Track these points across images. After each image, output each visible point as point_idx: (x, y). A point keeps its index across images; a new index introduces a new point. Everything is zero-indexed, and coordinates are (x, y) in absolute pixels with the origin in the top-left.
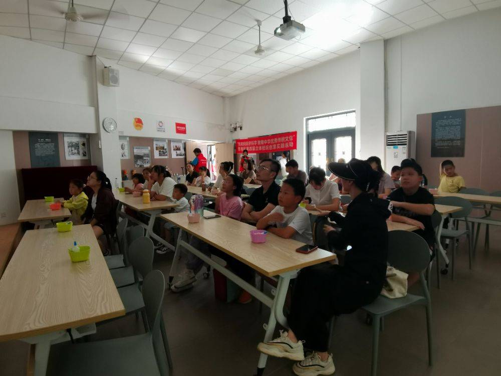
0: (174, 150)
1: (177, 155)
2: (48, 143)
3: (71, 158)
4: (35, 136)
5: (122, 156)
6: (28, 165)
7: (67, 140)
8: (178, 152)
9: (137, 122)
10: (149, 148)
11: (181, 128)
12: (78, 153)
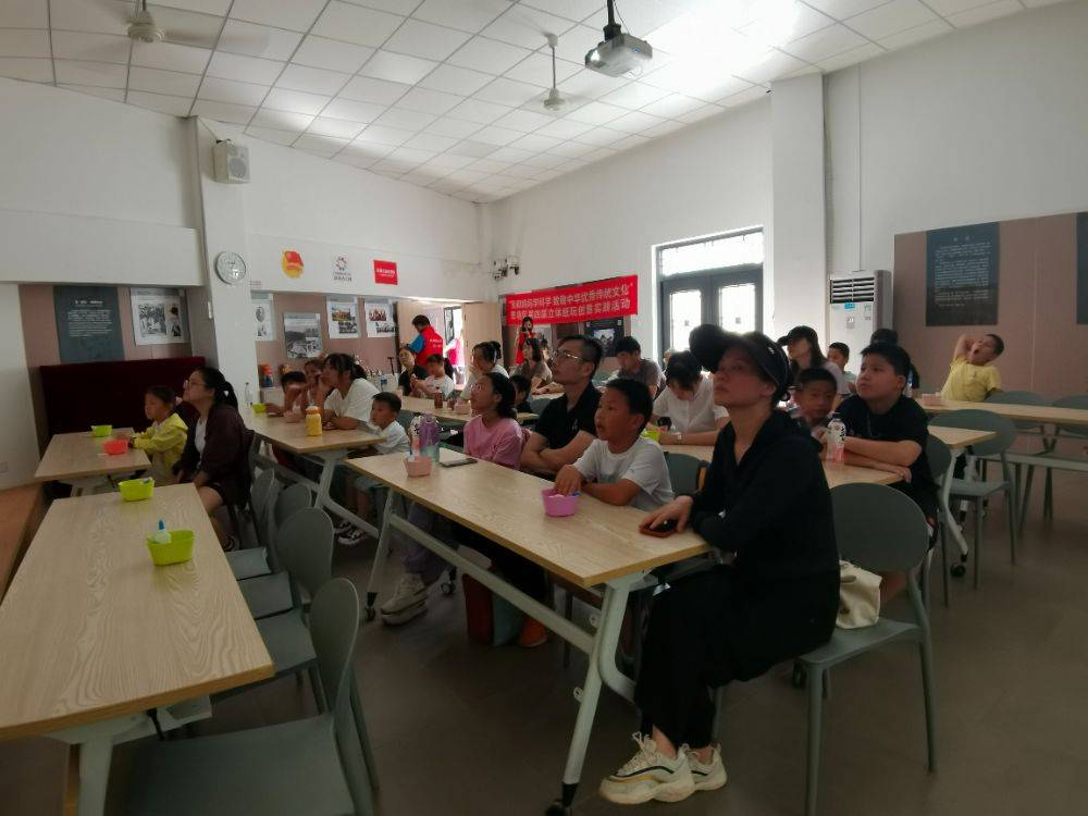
0: (372, 319)
1: (379, 331)
2: (95, 308)
3: (147, 341)
4: (66, 294)
5: (260, 335)
6: (54, 359)
7: (138, 301)
8: (381, 324)
9: (290, 260)
10: (318, 316)
11: (386, 272)
12: (163, 330)
